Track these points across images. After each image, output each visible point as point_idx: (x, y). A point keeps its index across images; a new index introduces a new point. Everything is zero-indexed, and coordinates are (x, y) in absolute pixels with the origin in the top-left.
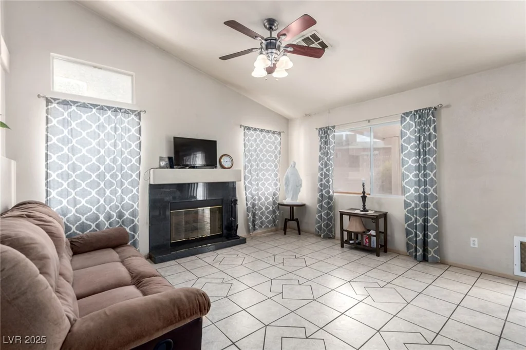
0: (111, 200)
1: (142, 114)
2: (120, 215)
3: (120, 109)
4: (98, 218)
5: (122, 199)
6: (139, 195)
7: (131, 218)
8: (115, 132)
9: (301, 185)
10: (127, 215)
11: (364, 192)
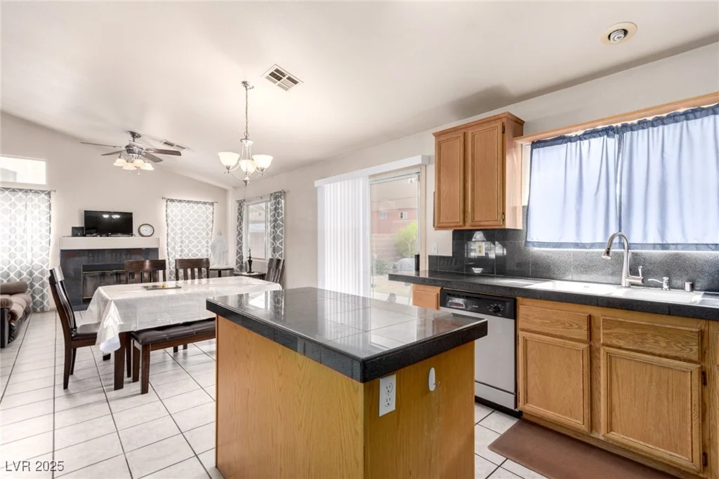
0: (21, 262)
1: (52, 193)
2: (31, 274)
3: (31, 190)
4: (8, 275)
5: (32, 261)
6: (50, 258)
7: (41, 276)
8: (26, 209)
9: (227, 251)
10: (36, 274)
11: (250, 257)
